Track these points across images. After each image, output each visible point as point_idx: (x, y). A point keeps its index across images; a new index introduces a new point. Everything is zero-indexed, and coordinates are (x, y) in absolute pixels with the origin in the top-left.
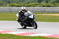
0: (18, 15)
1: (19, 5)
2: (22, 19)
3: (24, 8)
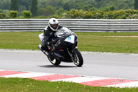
0: (43, 37)
1: (89, 13)
2: (50, 45)
3: (54, 21)
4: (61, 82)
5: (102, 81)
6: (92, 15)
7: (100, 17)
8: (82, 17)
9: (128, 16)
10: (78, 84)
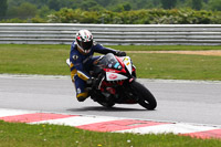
1: (91, 15)
4: (47, 125)
5: (112, 123)
6: (96, 18)
7: (108, 21)
8: (79, 21)
9: (152, 19)
10: (73, 128)
